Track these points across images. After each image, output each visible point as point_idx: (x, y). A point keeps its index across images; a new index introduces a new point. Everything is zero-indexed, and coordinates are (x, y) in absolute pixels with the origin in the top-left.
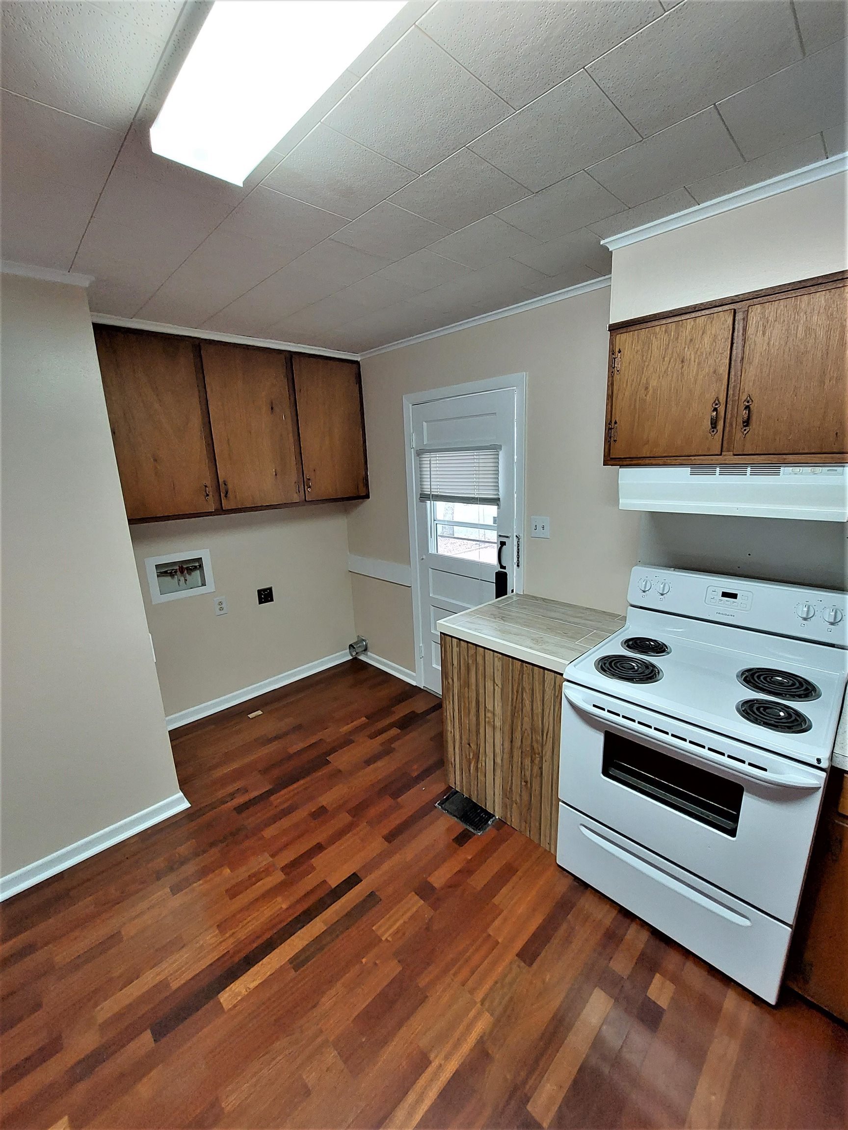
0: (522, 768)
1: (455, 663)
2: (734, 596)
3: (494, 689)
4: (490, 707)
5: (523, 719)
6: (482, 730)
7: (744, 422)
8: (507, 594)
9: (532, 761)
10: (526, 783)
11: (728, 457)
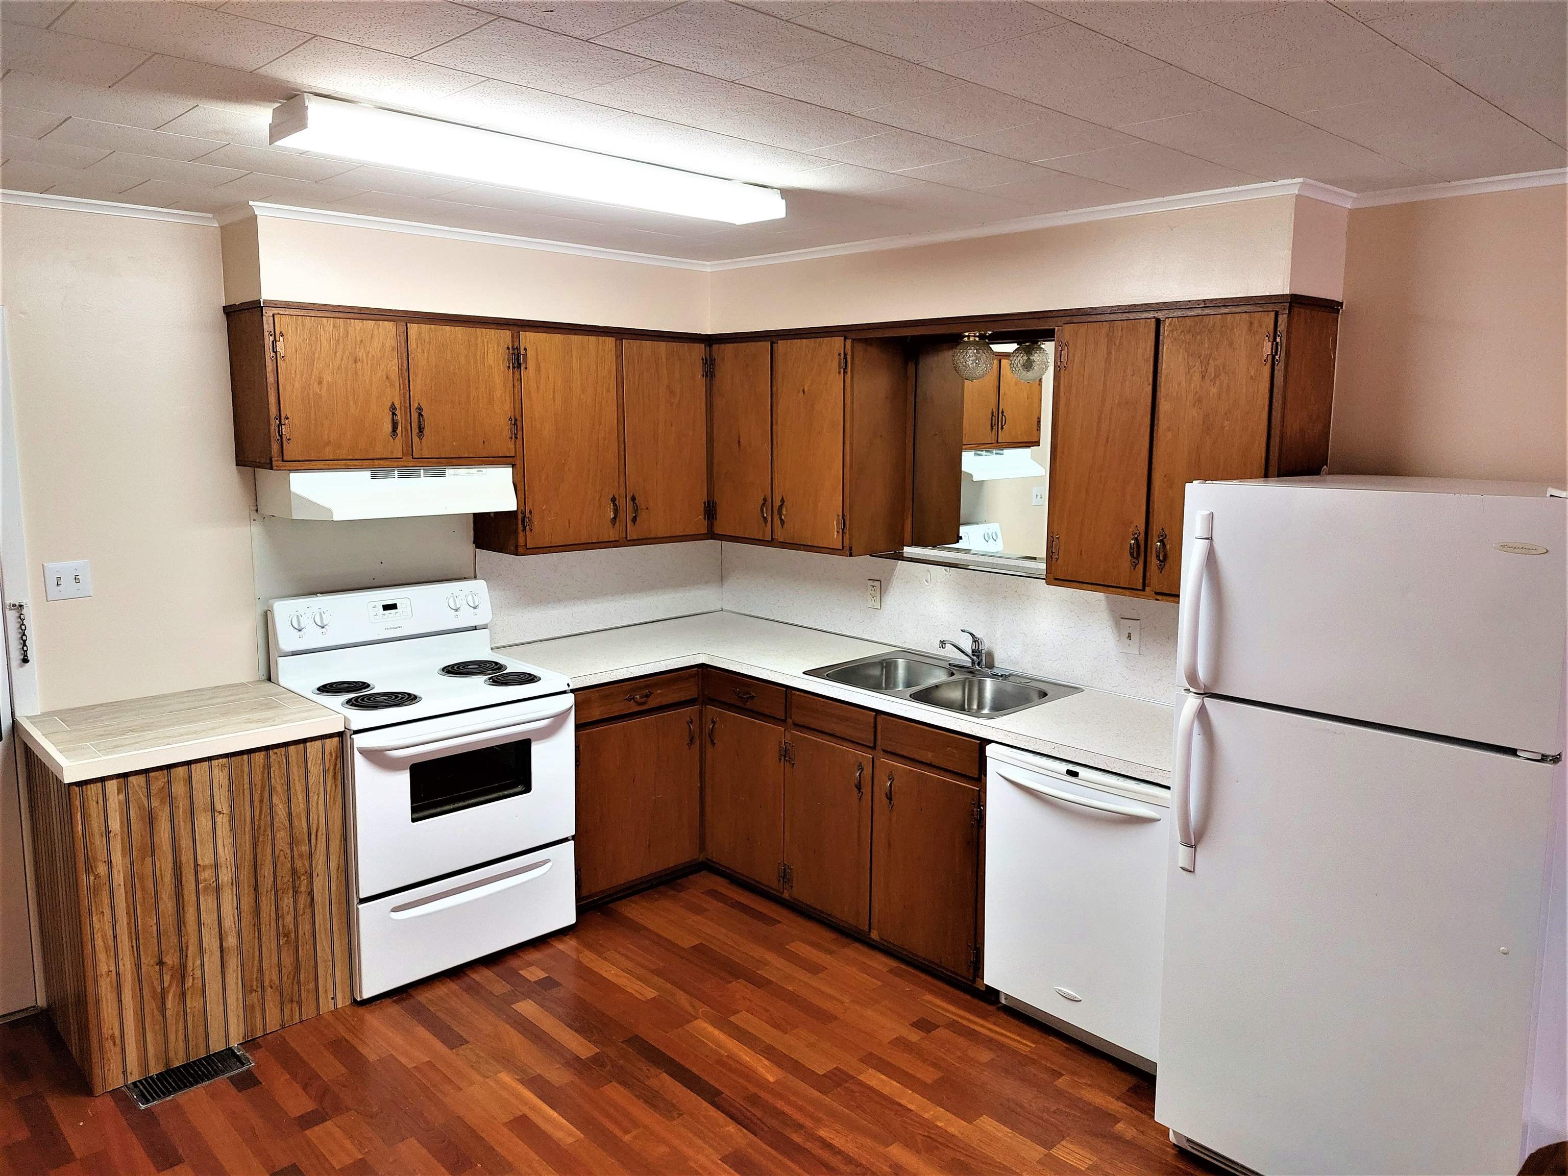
0: (278, 917)
2: (394, 606)
3: (214, 823)
4: (206, 859)
5: (274, 836)
6: (190, 917)
7: (419, 428)
9: (295, 892)
10: (287, 938)
11: (408, 460)
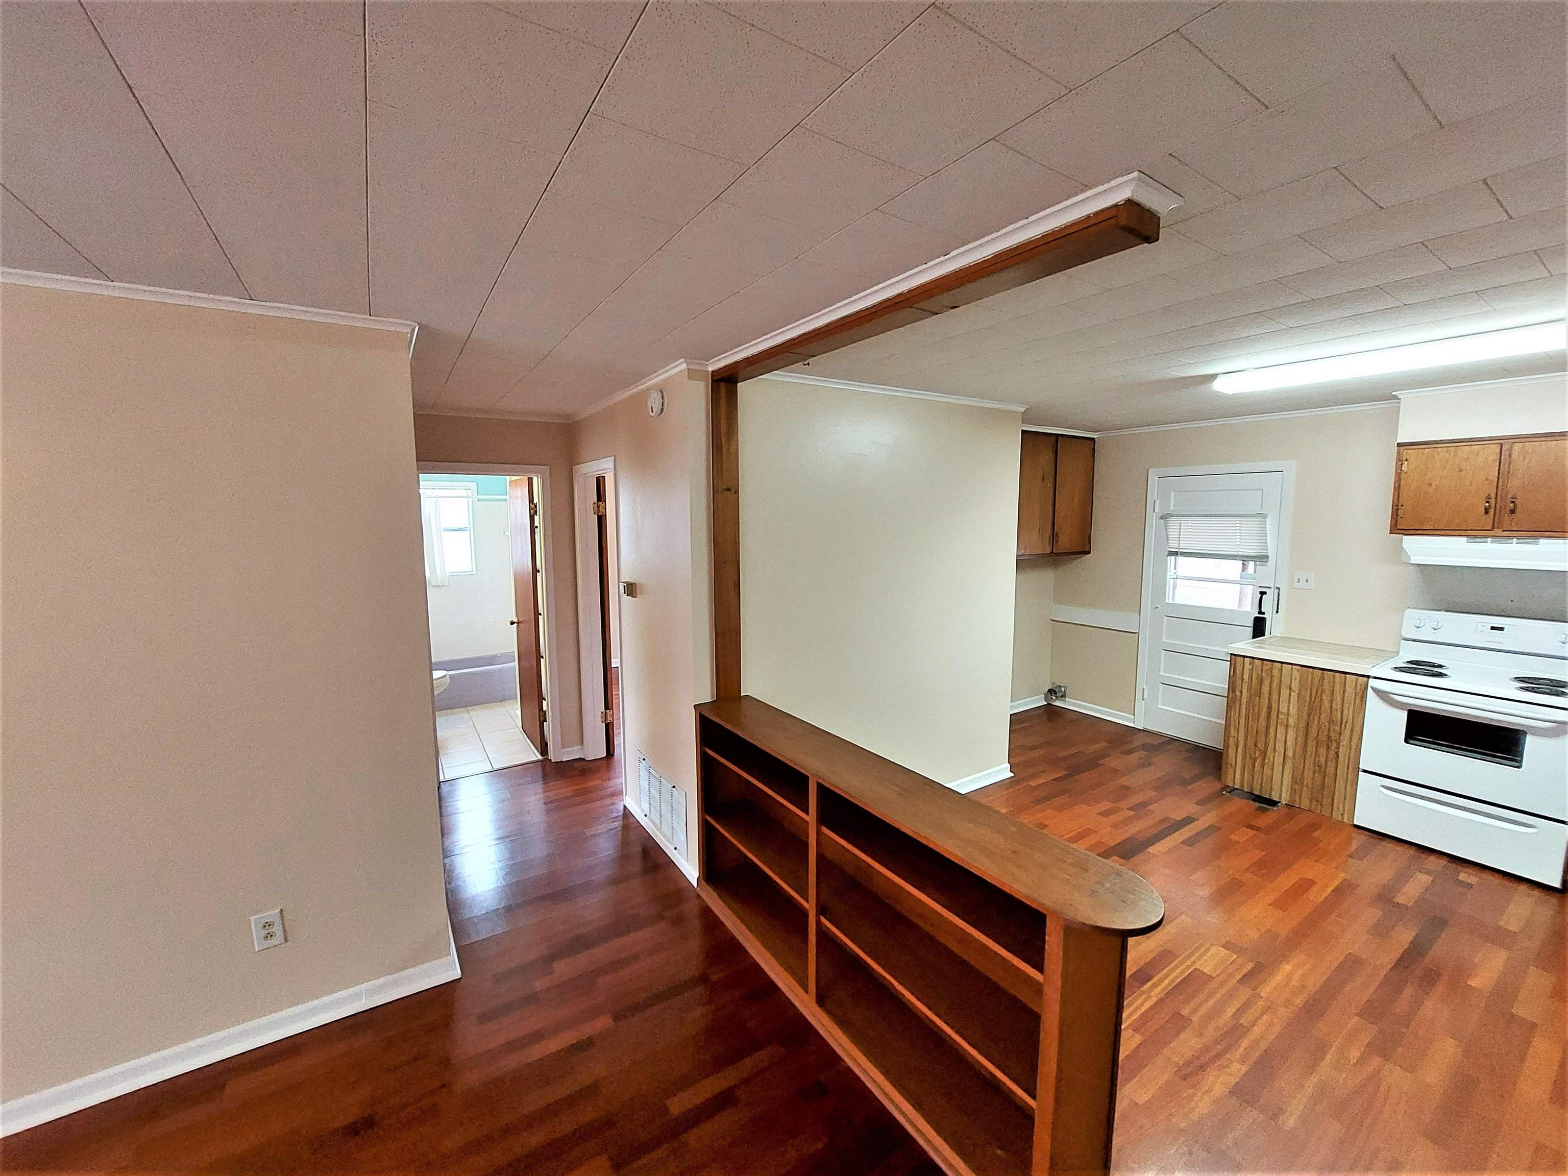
0: (1317, 754)
1: (1246, 677)
2: (1502, 629)
3: (1290, 695)
4: (1283, 709)
5: (1320, 714)
6: (1272, 731)
7: (1511, 510)
8: (1264, 636)
9: (1328, 748)
10: (1320, 769)
11: (1498, 532)
